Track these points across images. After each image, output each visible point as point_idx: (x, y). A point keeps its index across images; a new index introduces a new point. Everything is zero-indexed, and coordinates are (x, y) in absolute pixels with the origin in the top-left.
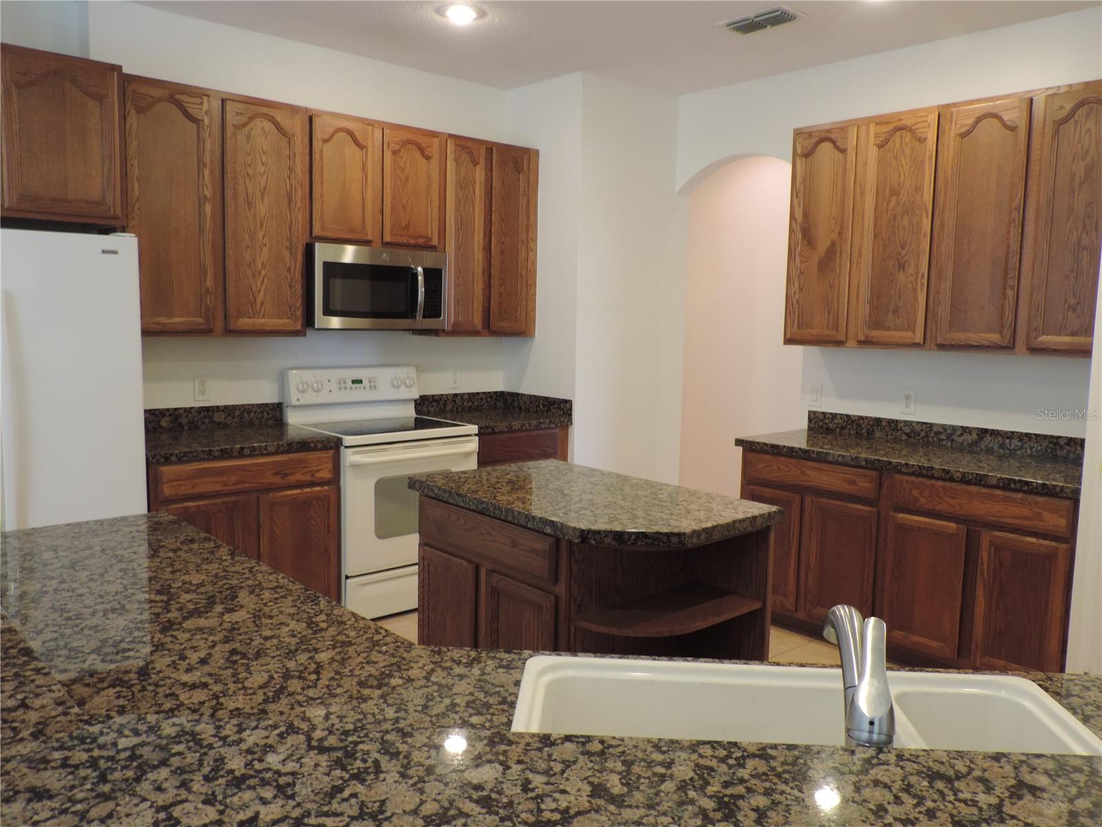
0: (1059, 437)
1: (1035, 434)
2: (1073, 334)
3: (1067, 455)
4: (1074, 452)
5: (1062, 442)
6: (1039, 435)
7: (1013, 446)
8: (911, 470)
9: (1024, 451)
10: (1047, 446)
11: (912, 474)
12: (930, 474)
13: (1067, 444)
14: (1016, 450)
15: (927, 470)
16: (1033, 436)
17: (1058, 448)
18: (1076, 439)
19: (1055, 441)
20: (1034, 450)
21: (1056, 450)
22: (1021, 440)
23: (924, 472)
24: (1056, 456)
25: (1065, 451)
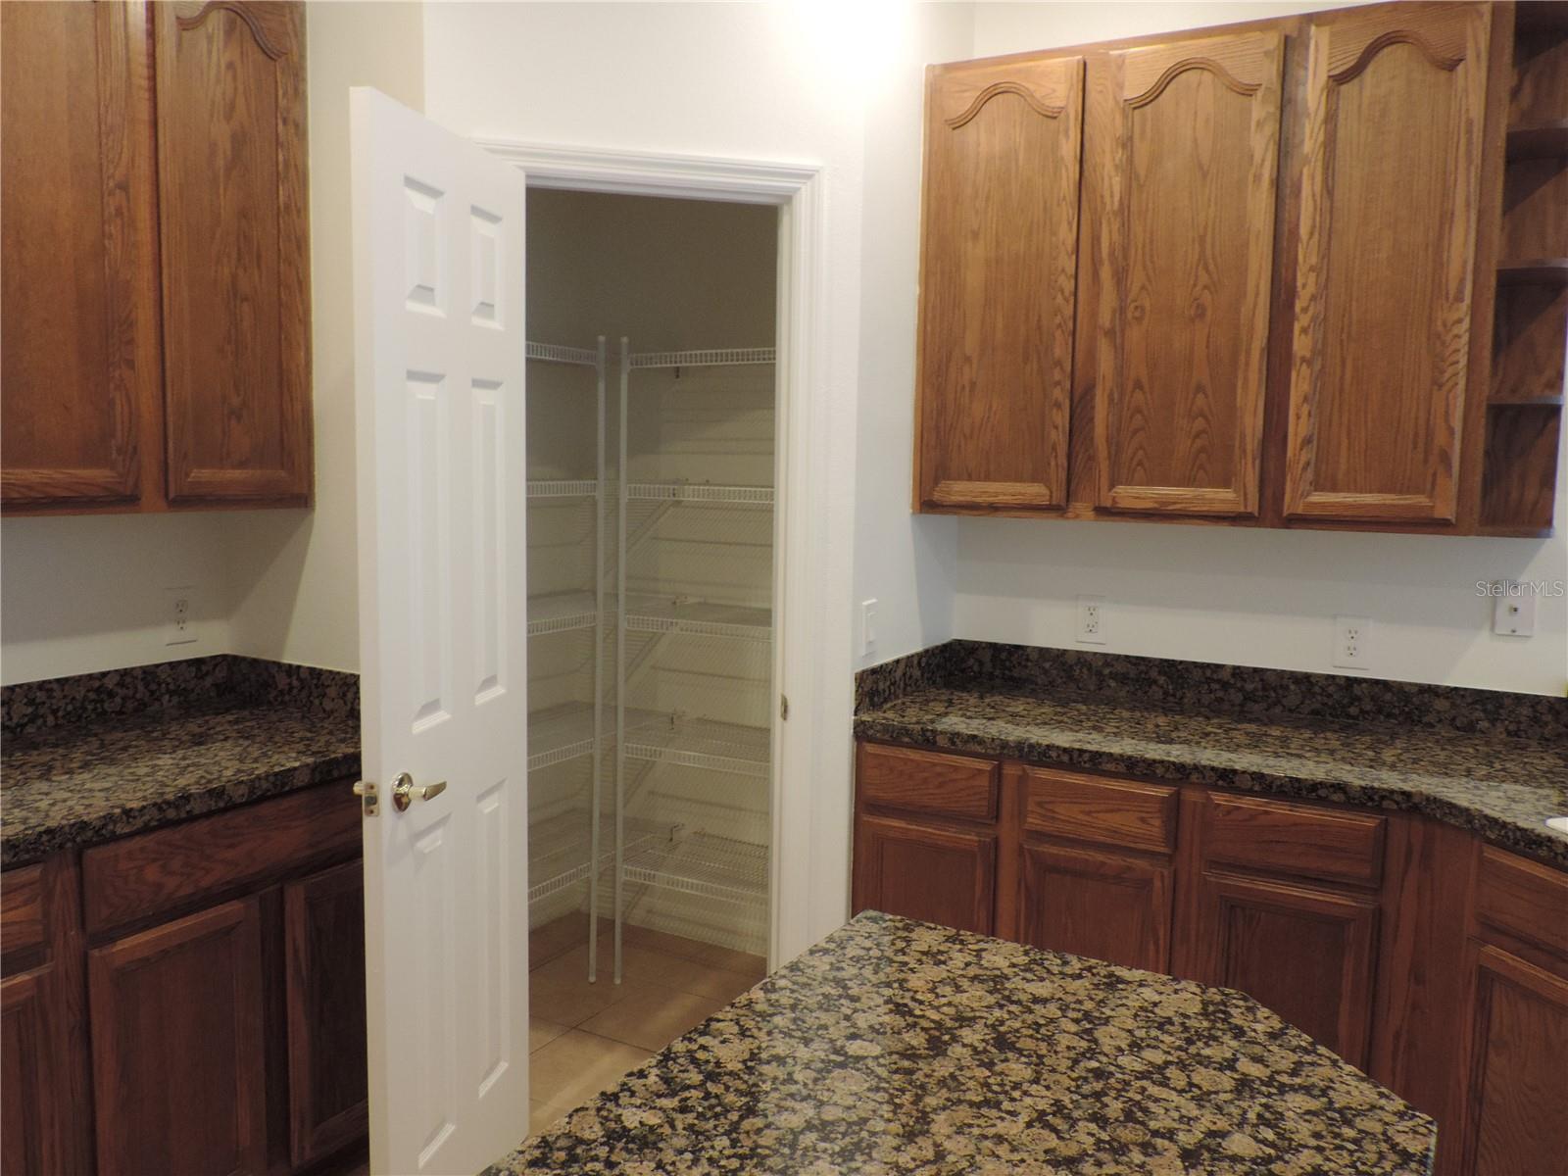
0: (104, 675)
1: (58, 681)
2: (242, 465)
3: (123, 706)
4: (133, 697)
5: (110, 683)
6: (66, 680)
7: (15, 720)
8: (139, 823)
9: (40, 722)
10: (85, 698)
11: (146, 830)
12: (183, 815)
13: (121, 684)
14: (23, 726)
15: (177, 807)
16: (55, 686)
17: (104, 696)
18: (133, 669)
19: (97, 684)
20: (60, 714)
21: (102, 701)
22: (31, 702)
23: (171, 814)
24: (104, 712)
25: (118, 700)
